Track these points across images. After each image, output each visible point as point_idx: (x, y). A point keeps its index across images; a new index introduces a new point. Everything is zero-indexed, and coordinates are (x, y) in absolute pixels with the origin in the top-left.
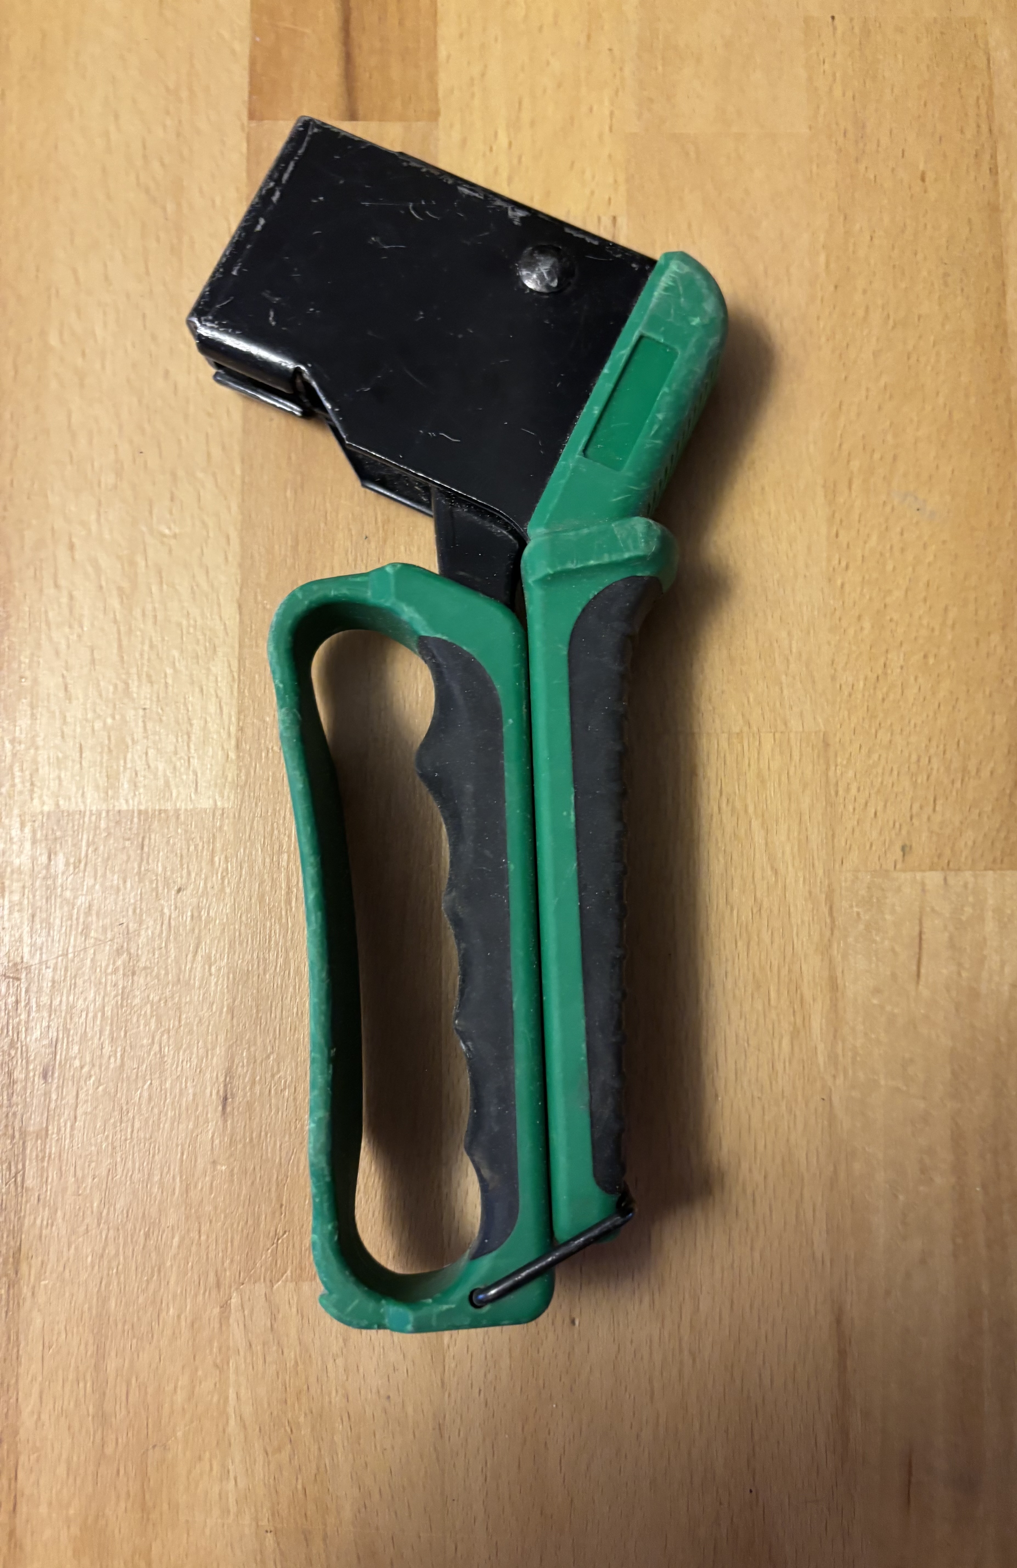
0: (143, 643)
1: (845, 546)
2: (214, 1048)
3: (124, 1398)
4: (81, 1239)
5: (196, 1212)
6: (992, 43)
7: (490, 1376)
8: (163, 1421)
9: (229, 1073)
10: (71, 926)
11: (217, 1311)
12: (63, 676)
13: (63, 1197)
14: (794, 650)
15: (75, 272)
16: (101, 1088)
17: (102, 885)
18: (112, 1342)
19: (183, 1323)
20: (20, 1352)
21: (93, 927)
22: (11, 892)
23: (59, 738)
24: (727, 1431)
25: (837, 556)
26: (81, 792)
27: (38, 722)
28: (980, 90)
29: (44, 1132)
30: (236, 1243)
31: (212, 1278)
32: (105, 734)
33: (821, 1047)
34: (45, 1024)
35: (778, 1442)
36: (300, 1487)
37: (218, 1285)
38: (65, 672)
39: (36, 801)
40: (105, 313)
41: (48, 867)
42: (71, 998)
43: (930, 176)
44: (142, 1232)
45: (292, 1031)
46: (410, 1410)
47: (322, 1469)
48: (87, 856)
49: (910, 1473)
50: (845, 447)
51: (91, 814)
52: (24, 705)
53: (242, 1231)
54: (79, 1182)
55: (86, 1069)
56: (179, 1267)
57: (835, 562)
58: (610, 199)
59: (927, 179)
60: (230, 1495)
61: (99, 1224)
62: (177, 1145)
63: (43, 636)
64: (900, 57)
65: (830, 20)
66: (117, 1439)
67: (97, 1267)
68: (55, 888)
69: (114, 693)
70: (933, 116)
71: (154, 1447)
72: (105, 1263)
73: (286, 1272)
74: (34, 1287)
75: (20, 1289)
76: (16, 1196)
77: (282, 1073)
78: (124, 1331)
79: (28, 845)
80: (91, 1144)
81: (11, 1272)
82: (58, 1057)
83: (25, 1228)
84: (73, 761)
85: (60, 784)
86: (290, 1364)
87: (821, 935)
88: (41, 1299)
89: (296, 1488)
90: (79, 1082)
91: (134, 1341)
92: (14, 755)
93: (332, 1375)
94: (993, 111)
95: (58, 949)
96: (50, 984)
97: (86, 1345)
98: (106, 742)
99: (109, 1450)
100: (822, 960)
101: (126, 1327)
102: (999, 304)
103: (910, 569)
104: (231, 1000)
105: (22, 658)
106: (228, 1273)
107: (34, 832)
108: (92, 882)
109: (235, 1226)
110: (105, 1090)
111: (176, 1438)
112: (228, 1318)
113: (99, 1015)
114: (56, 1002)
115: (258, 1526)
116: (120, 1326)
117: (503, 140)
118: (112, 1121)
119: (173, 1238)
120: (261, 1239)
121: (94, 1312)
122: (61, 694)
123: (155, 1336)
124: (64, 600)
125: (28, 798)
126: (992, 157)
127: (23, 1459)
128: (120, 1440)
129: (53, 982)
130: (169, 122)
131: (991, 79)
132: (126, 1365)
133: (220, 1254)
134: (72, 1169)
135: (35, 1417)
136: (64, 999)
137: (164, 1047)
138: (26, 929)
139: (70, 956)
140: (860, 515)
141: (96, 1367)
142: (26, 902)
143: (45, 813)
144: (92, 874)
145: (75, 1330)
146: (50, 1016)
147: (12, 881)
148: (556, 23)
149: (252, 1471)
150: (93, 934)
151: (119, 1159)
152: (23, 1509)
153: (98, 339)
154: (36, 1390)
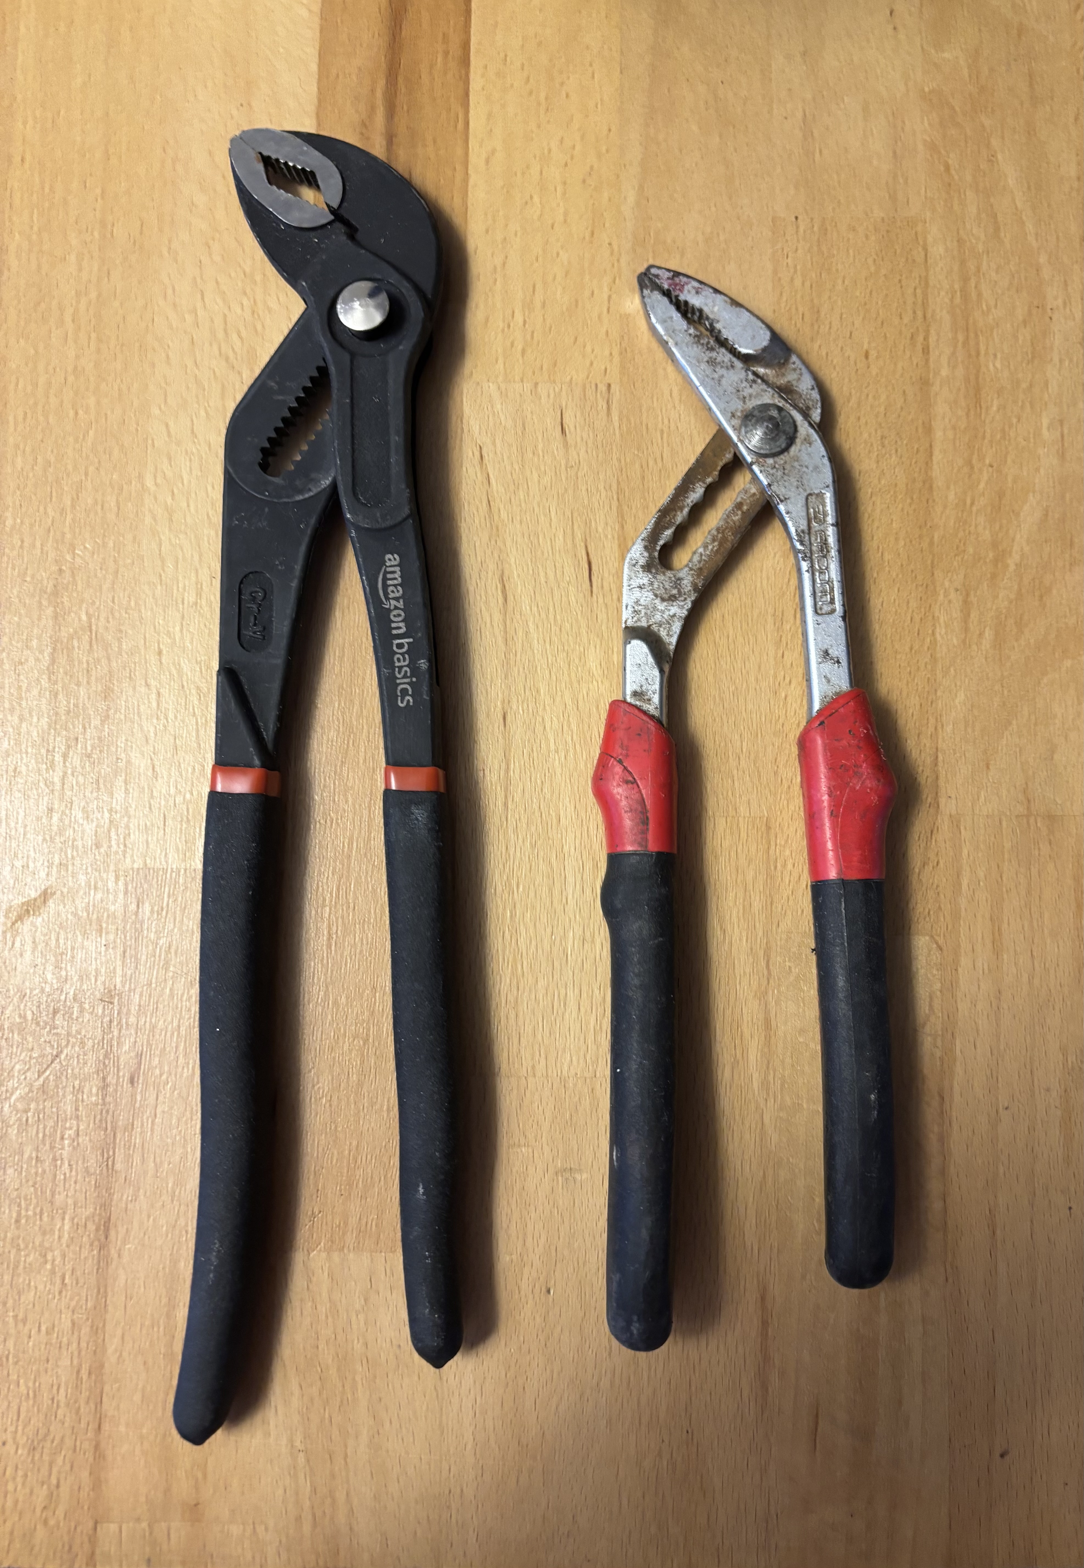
1: (789, 665)
4: (158, 1213)
6: (930, 239)
10: (154, 961)
12: (151, 759)
13: (144, 1178)
14: (744, 750)
15: (167, 425)
16: (176, 1093)
17: (180, 929)
20: (108, 1302)
21: (173, 962)
22: (107, 933)
23: (148, 809)
26: (163, 854)
27: (131, 795)
28: (917, 282)
29: (130, 1127)
32: (185, 807)
33: (756, 1076)
34: (132, 1040)
35: (711, 1394)
36: (327, 1416)
38: (153, 756)
39: (128, 860)
40: (190, 460)
41: (137, 913)
42: (153, 1020)
43: (873, 354)
47: (345, 1402)
48: (168, 905)
49: (817, 1423)
51: (172, 871)
52: (120, 782)
54: (157, 1167)
55: (164, 1077)
57: (780, 677)
58: (606, 370)
59: (870, 358)
60: (271, 1421)
61: (172, 1201)
63: (136, 725)
64: (851, 251)
65: (794, 219)
67: (170, 1235)
68: (142, 931)
70: (877, 303)
72: (177, 1232)
73: (320, 1244)
74: (120, 1250)
75: (109, 1251)
76: (108, 1176)
77: (320, 1085)
79: (121, 896)
80: (167, 1137)
81: (103, 1238)
82: (142, 1067)
83: (114, 1203)
84: (158, 828)
85: (148, 847)
86: (322, 1318)
87: (760, 985)
88: (125, 1259)
89: (324, 1416)
90: (158, 1087)
92: (111, 822)
93: (354, 1326)
94: (927, 299)
95: (143, 979)
96: (137, 1008)
97: (160, 1297)
98: (186, 813)
100: (760, 1005)
102: (927, 463)
105: (119, 744)
107: (126, 885)
108: (172, 925)
110: (179, 1094)
113: (176, 1034)
114: (142, 1022)
115: (292, 1446)
117: (519, 318)
118: (184, 1119)
121: (167, 1270)
122: (150, 773)
124: (153, 697)
125: (122, 857)
126: (925, 339)
127: (107, 1388)
129: (140, 1006)
130: (245, 302)
131: (927, 270)
134: (152, 1156)
135: (118, 1354)
136: (148, 1019)
138: (119, 963)
139: (154, 985)
141: (168, 1316)
142: (119, 941)
143: (135, 869)
144: (172, 920)
145: (152, 1285)
146: (137, 1033)
147: (108, 924)
148: (565, 221)
149: (290, 1403)
150: (172, 969)
151: (189, 1150)
152: (106, 1427)
153: (185, 482)
154: (119, 1332)
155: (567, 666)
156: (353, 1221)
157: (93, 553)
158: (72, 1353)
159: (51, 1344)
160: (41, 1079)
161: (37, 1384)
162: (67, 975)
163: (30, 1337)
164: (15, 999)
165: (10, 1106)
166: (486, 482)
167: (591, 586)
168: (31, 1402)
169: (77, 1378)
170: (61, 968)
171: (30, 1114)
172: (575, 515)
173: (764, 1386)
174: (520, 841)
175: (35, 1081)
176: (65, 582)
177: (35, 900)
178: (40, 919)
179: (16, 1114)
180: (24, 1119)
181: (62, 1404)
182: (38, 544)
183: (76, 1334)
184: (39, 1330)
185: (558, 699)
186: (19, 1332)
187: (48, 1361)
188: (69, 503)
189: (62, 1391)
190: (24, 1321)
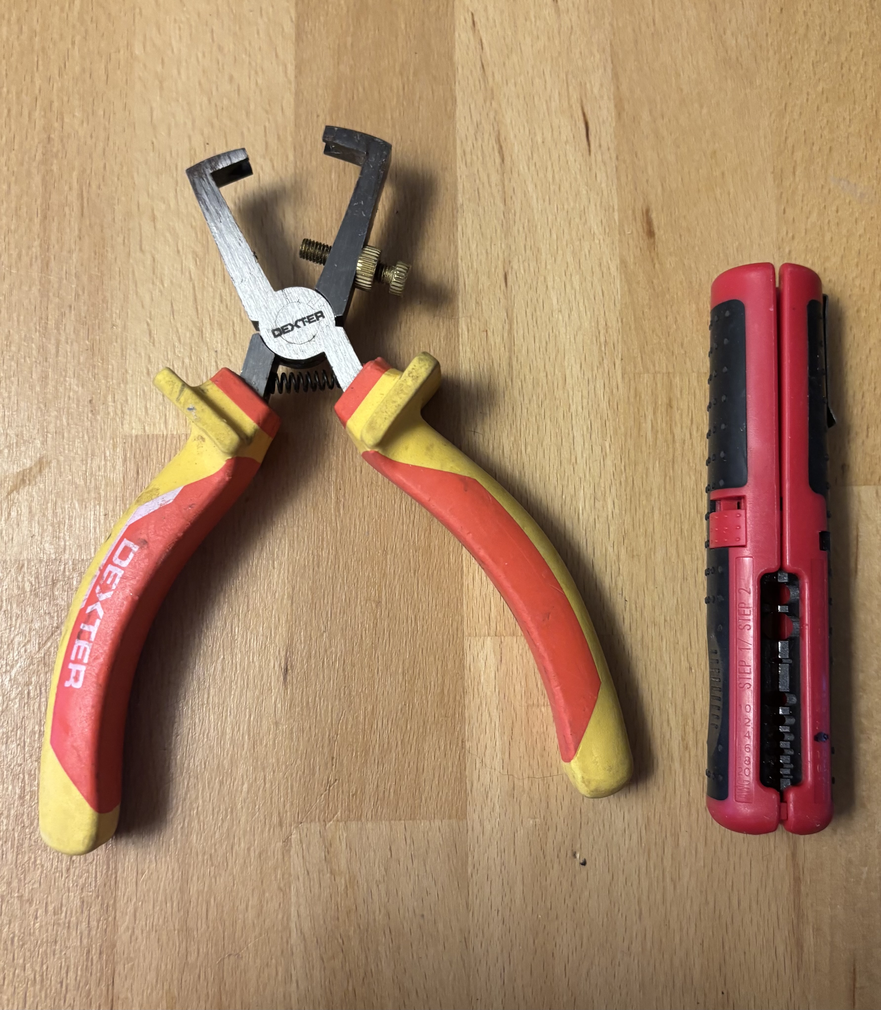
0: (214, 298)
1: (791, 219)
2: (276, 628)
3: (204, 915)
5: (262, 763)
7: (507, 899)
8: (237, 934)
9: (290, 648)
11: (280, 844)
12: (148, 324)
18: (194, 869)
19: (252, 854)
20: (118, 879)
24: (702, 944)
25: (785, 229)
26: (164, 419)
27: (127, 361)
30: (295, 789)
31: (275, 819)
35: (745, 953)
36: (350, 988)
37: (281, 824)
38: (149, 320)
39: (126, 427)
40: (180, 29)
44: (217, 779)
45: (342, 614)
46: (440, 926)
47: (369, 974)
49: (854, 980)
50: (790, 141)
52: (115, 348)
53: (300, 780)
56: (248, 809)
57: (784, 233)
60: (293, 995)
62: (246, 709)
63: (131, 292)
66: (198, 950)
69: (190, 338)
71: (229, 955)
73: (336, 813)
78: (203, 861)
79: (120, 463)
85: (146, 413)
86: (342, 888)
89: (348, 989)
91: (213, 868)
92: (108, 388)
93: (376, 897)
97: (173, 872)
99: (192, 959)
101: (206, 857)
103: (844, 240)
104: (290, 590)
105: (114, 309)
106: (288, 814)
107: (125, 452)
109: (294, 775)
111: (248, 948)
112: (289, 851)
116: (200, 857)
119: (243, 784)
120: (316, 786)
122: (146, 339)
123: (230, 864)
124: (149, 262)
125: (119, 423)
127: (119, 968)
128: (201, 950)
132: (206, 889)
133: (282, 799)
135: (130, 932)
137: (235, 628)
140: (803, 196)
141: (181, 890)
143: (134, 435)
145: (163, 859)
149: (311, 976)
151: (197, 721)
153: (175, 50)
154: (131, 909)
155: (568, 225)
156: (370, 788)
157: (83, 122)
158: (81, 933)
159: (59, 924)
160: (42, 651)
161: (45, 967)
162: (65, 545)
163: (36, 918)
164: (13, 570)
165: (10, 680)
166: (479, 47)
167: (589, 145)
168: (38, 987)
169: (87, 959)
170: (59, 538)
171: (31, 688)
172: (570, 76)
173: (799, 945)
174: (526, 401)
175: (35, 654)
176: (55, 150)
177: (31, 469)
178: (35, 489)
179: (17, 688)
180: (26, 692)
181: (71, 987)
182: (26, 112)
183: (86, 913)
184: (46, 911)
185: (559, 258)
186: (24, 913)
187: (56, 942)
188: (56, 72)
189: (71, 974)
190: (30, 901)
